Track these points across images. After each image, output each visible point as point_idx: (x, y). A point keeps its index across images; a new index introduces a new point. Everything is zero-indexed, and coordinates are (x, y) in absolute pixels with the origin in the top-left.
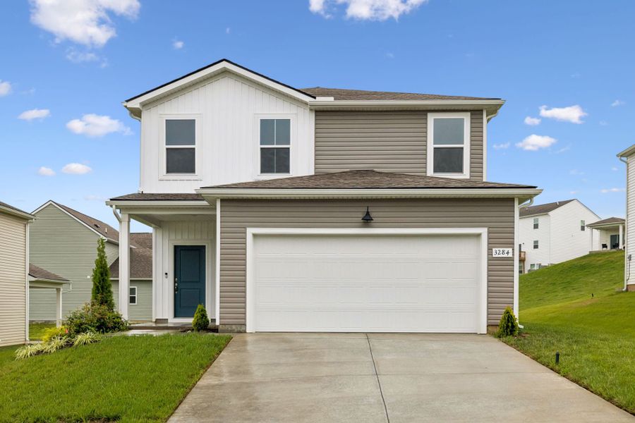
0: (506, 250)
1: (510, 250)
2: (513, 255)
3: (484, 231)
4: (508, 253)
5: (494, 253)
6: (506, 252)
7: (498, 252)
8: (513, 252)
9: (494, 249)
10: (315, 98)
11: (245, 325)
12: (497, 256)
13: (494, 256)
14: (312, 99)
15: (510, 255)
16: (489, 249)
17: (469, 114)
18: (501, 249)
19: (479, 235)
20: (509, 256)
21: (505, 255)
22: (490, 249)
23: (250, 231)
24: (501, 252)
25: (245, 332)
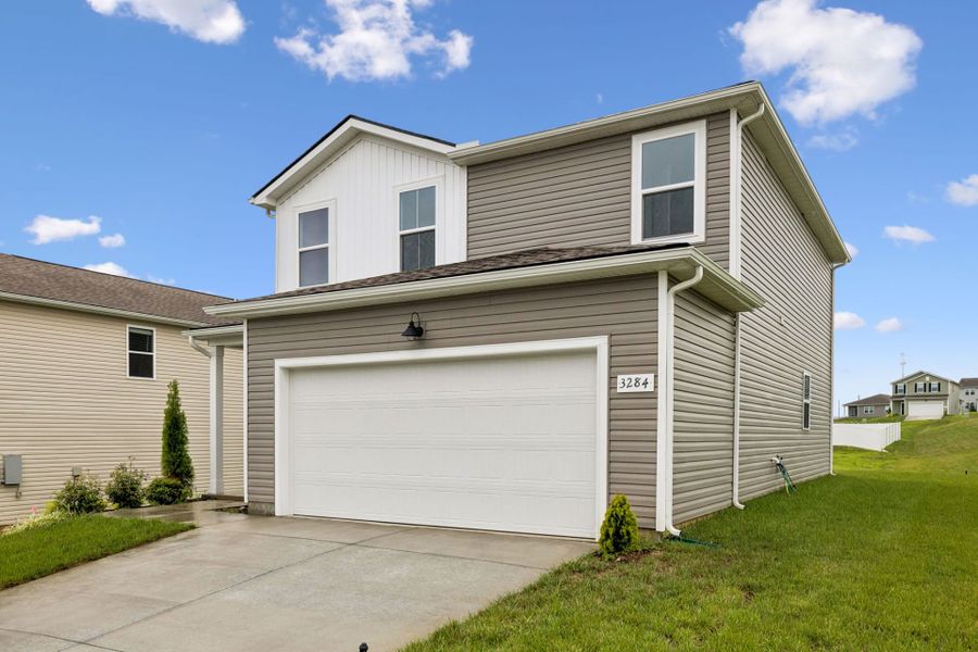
0: (643, 377)
1: (650, 377)
2: (656, 387)
3: (600, 343)
4: (645, 383)
5: (619, 385)
6: (641, 382)
7: (627, 383)
8: (656, 382)
9: (620, 378)
10: (454, 145)
11: (273, 503)
12: (625, 390)
13: (619, 390)
14: (451, 149)
15: (650, 388)
16: (610, 378)
17: (704, 122)
18: (634, 377)
19: (592, 352)
20: (647, 390)
21: (641, 389)
22: (612, 378)
23: (280, 363)
24: (633, 382)
25: (272, 515)
